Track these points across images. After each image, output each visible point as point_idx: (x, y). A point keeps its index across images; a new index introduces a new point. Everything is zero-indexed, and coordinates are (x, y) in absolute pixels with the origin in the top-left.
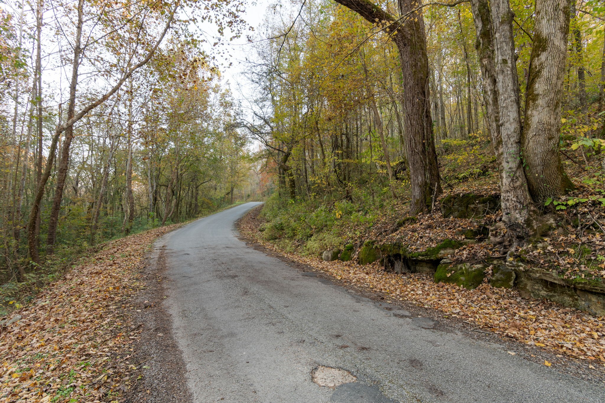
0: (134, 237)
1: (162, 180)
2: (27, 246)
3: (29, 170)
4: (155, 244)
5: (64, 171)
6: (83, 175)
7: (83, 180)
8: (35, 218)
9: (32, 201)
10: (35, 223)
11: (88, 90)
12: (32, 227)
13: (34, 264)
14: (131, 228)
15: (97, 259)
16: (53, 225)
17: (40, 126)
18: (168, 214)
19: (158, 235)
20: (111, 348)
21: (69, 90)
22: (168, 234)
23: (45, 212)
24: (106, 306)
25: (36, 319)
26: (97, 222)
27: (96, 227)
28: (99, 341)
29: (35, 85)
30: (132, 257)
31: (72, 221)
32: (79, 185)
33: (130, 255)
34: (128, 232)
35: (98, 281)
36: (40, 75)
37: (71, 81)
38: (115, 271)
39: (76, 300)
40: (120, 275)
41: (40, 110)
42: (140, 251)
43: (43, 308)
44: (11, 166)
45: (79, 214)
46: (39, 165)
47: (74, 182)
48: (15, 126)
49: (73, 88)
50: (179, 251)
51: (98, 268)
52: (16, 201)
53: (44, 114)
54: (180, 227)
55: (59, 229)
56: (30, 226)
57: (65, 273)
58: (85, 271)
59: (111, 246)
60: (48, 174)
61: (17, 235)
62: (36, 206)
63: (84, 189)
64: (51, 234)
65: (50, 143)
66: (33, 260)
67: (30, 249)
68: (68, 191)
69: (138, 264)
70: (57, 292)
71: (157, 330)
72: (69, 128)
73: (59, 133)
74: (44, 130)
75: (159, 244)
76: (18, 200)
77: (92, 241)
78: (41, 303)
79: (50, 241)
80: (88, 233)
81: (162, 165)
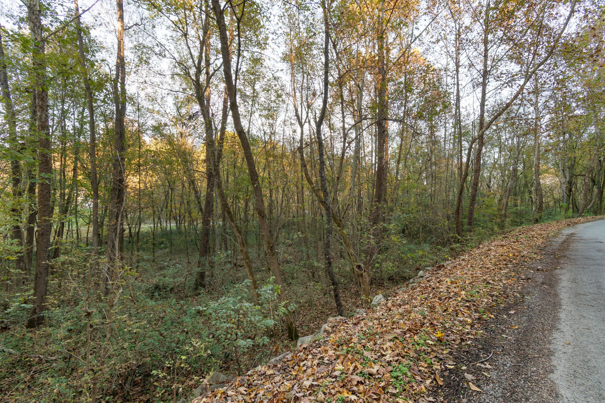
0: (541, 225)
1: (578, 170)
2: (455, 226)
3: (454, 174)
4: (563, 231)
5: (477, 171)
6: (495, 174)
7: (495, 178)
8: (459, 206)
9: (457, 195)
10: (459, 209)
11: (495, 102)
12: (458, 212)
13: (459, 237)
14: (540, 217)
15: (503, 237)
16: (471, 212)
17: (460, 141)
18: (586, 206)
19: (569, 225)
20: (504, 284)
21: (479, 107)
22: (582, 225)
23: (466, 203)
24: (506, 264)
25: (460, 265)
26: (506, 211)
27: (505, 216)
28: (497, 279)
29: (456, 112)
30: (535, 239)
31: (486, 211)
32: (492, 182)
33: (533, 237)
34: (537, 221)
35: (501, 250)
36: (459, 104)
37: (480, 100)
38: (516, 246)
39: (485, 258)
40: (521, 249)
41: (460, 128)
42: (545, 235)
43: (463, 260)
44: (444, 172)
45: (491, 206)
46: (460, 169)
47: (488, 180)
48: (445, 144)
49: (482, 105)
50: (591, 239)
51: (503, 243)
52: (448, 196)
53: (463, 131)
54: (602, 219)
55: (475, 216)
56: (456, 212)
57: (480, 244)
58: (493, 244)
59: (518, 230)
60: (467, 175)
61: (448, 218)
62: (459, 198)
63: (496, 186)
64: (470, 219)
65: (467, 152)
66: (459, 235)
67: (457, 227)
68: (482, 187)
69: (540, 244)
70: (473, 253)
71: (543, 283)
72: (481, 137)
73: (473, 142)
74: (463, 143)
75: (567, 231)
76: (448, 195)
77: (502, 226)
78: (462, 257)
79: (470, 224)
80: (498, 220)
81: (578, 153)
